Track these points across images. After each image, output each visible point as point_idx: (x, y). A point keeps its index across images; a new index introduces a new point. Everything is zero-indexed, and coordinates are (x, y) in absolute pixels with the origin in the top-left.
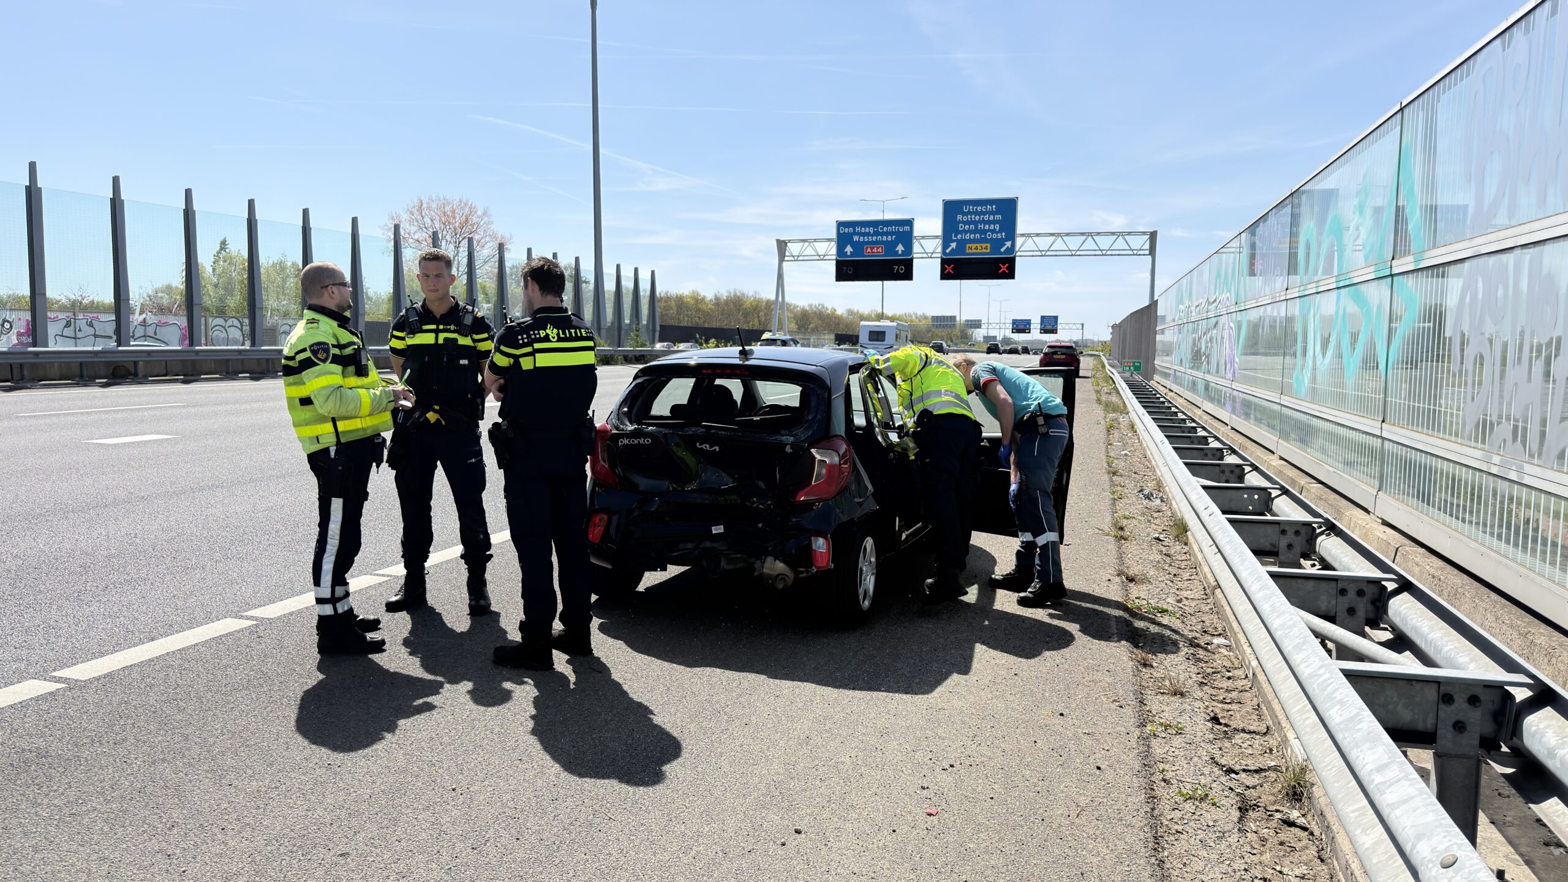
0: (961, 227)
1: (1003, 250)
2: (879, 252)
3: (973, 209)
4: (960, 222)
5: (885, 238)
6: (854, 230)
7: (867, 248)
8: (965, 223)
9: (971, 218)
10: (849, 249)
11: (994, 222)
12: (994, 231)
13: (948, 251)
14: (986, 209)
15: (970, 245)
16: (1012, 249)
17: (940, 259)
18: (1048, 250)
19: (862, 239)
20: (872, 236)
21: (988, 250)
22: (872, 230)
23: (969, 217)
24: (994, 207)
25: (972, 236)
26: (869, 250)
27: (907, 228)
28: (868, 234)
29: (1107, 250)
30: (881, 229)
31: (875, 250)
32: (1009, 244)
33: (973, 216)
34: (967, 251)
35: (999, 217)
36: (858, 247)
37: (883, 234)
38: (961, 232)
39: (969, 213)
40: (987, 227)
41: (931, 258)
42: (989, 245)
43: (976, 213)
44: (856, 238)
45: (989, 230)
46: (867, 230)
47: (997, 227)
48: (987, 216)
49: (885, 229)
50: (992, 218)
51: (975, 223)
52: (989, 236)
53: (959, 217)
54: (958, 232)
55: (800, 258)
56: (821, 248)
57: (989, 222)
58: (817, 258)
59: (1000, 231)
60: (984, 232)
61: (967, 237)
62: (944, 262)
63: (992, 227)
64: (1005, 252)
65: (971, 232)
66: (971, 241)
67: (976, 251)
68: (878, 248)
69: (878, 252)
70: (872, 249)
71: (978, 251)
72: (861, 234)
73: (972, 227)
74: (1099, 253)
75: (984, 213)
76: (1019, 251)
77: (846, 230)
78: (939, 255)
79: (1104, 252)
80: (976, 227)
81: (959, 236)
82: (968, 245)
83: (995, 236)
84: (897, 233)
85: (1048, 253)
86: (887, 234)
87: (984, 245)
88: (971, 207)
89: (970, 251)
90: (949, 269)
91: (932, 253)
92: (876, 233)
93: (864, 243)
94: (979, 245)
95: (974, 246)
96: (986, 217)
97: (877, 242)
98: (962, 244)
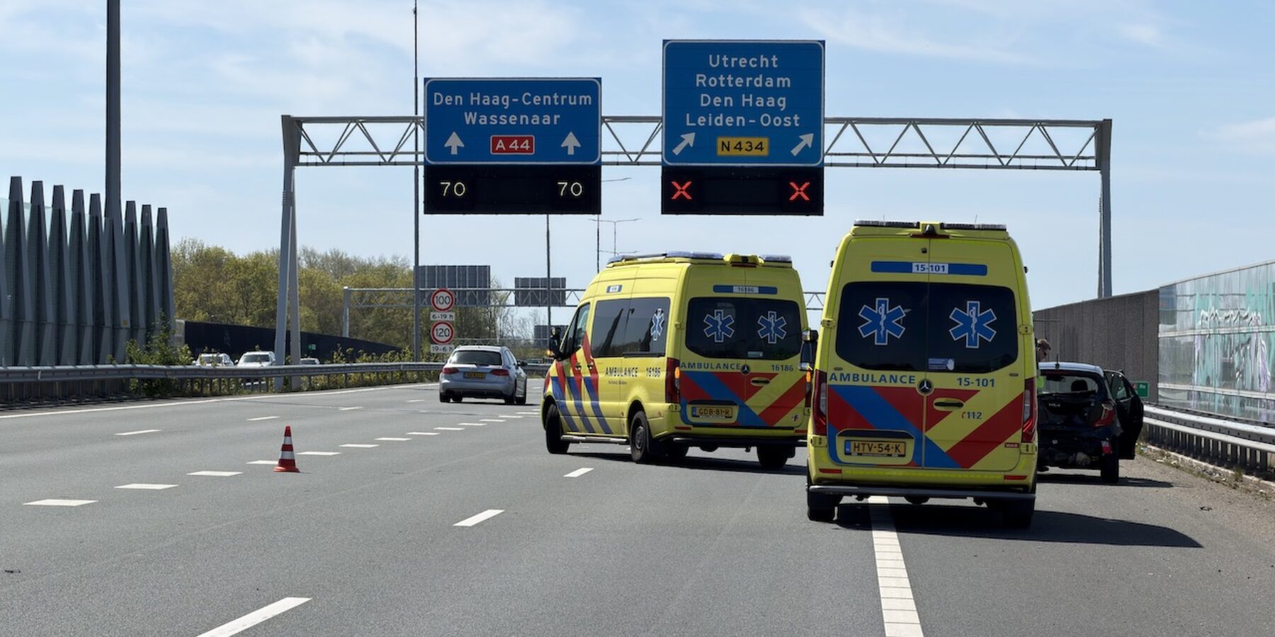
0: (704, 100)
1: (795, 151)
2: (524, 150)
3: (729, 62)
4: (702, 89)
5: (536, 118)
6: (467, 99)
7: (495, 141)
8: (714, 92)
9: (726, 82)
10: (454, 142)
11: (776, 92)
12: (775, 111)
13: (677, 151)
14: (758, 63)
15: (726, 140)
16: (816, 149)
17: (660, 168)
18: (889, 154)
19: (483, 120)
20: (508, 113)
21: (765, 152)
22: (506, 101)
23: (722, 78)
24: (774, 59)
25: (729, 120)
26: (501, 145)
27: (586, 99)
28: (498, 110)
29: (1011, 158)
30: (528, 99)
31: (514, 145)
32: (807, 139)
33: (730, 78)
34: (720, 152)
35: (784, 81)
36: (473, 136)
37: (531, 110)
38: (705, 112)
39: (721, 70)
40: (760, 102)
41: (638, 164)
42: (765, 141)
43: (737, 72)
44: (470, 118)
45: (765, 109)
46: (496, 101)
47: (782, 103)
48: (760, 79)
49: (536, 100)
50: (770, 83)
51: (736, 93)
52: (765, 121)
53: (700, 79)
54: (697, 111)
55: (336, 159)
56: (387, 136)
57: (765, 92)
58: (377, 158)
59: (789, 112)
60: (754, 112)
61: (719, 121)
62: (670, 176)
63: (771, 102)
64: (798, 159)
65: (726, 111)
66: (726, 131)
67: (737, 153)
68: (521, 141)
69: (520, 150)
70: (507, 142)
71: (744, 153)
72: (481, 110)
73: (729, 100)
74: (995, 162)
75: (754, 73)
76: (827, 154)
77: (448, 99)
78: (658, 158)
79: (1005, 161)
80: (737, 100)
81: (701, 120)
82: (720, 140)
83: (777, 120)
84: (564, 110)
85: (890, 160)
86: (542, 110)
87: (755, 141)
88: (725, 59)
89: (725, 152)
90: (682, 190)
91: (639, 154)
92: (516, 109)
93: (489, 129)
94: (744, 140)
95: (733, 141)
96: (758, 82)
97: (518, 128)
98: (707, 137)
